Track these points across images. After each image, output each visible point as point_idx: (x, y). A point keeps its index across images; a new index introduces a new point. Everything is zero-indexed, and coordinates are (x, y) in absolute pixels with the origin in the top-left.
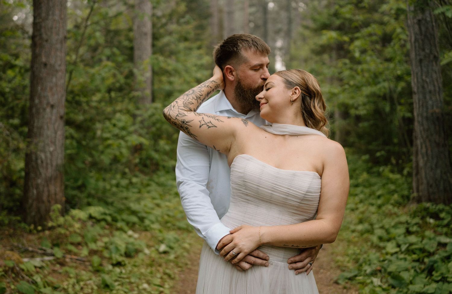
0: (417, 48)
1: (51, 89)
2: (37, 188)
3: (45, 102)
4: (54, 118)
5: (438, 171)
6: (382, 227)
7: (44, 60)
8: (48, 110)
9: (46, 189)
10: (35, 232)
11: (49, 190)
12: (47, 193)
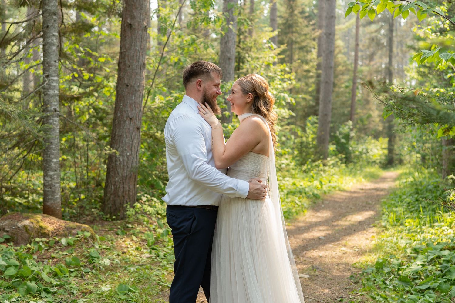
1: (131, 105)
2: (115, 185)
3: (125, 116)
4: (131, 129)
7: (126, 82)
8: (127, 122)
9: (121, 186)
10: (110, 220)
11: (124, 187)
12: (122, 190)
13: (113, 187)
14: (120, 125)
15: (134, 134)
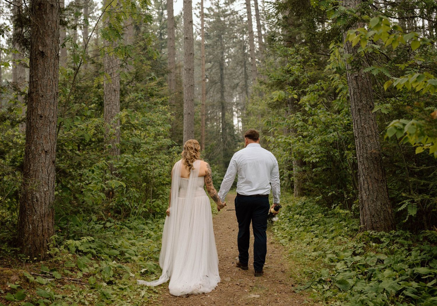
0: (356, 100)
1: (45, 137)
2: (33, 224)
3: (40, 149)
4: (47, 162)
5: (379, 203)
6: (334, 252)
7: (40, 113)
8: (43, 155)
9: (40, 224)
10: (31, 262)
11: (43, 225)
12: (41, 228)
13: (31, 226)
14: (35, 158)
15: (50, 168)
